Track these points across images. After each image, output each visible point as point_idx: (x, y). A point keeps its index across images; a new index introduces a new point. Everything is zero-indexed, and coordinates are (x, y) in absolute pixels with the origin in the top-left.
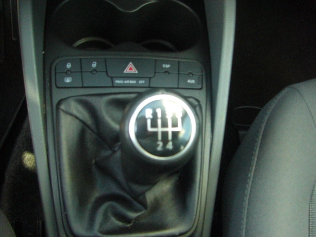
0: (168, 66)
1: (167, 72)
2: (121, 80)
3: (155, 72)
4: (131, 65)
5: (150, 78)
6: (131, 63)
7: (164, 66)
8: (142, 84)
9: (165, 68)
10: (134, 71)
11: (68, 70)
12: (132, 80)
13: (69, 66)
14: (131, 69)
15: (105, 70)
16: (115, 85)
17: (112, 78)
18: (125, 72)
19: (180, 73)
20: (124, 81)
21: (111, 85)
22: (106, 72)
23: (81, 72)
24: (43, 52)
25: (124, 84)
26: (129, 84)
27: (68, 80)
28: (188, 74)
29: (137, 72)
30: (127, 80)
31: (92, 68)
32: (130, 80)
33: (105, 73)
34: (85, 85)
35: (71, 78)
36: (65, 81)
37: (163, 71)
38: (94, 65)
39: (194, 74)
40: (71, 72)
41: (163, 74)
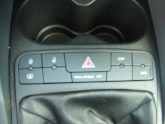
0: (122, 59)
1: (122, 65)
2: (80, 75)
3: (111, 66)
4: (88, 59)
5: (107, 72)
6: (88, 57)
7: (119, 59)
8: (100, 78)
9: (120, 61)
10: (91, 65)
11: (30, 66)
12: (90, 75)
13: (31, 62)
14: (88, 64)
15: (64, 65)
16: (74, 81)
17: (71, 73)
18: (83, 67)
19: (134, 65)
20: (82, 76)
21: (71, 81)
22: (66, 67)
23: (42, 68)
24: (9, 48)
25: (82, 79)
26: (88, 79)
27: (30, 76)
28: (141, 66)
29: (94, 67)
30: (85, 75)
31: (52, 63)
32: (88, 75)
33: (64, 68)
34: (45, 82)
35: (33, 75)
36: (27, 77)
37: (119, 64)
38: (54, 61)
39: (146, 65)
40: (33, 68)
41: (119, 67)
